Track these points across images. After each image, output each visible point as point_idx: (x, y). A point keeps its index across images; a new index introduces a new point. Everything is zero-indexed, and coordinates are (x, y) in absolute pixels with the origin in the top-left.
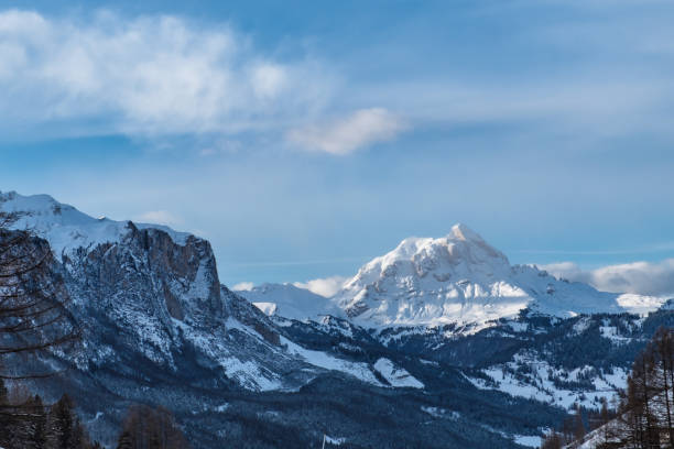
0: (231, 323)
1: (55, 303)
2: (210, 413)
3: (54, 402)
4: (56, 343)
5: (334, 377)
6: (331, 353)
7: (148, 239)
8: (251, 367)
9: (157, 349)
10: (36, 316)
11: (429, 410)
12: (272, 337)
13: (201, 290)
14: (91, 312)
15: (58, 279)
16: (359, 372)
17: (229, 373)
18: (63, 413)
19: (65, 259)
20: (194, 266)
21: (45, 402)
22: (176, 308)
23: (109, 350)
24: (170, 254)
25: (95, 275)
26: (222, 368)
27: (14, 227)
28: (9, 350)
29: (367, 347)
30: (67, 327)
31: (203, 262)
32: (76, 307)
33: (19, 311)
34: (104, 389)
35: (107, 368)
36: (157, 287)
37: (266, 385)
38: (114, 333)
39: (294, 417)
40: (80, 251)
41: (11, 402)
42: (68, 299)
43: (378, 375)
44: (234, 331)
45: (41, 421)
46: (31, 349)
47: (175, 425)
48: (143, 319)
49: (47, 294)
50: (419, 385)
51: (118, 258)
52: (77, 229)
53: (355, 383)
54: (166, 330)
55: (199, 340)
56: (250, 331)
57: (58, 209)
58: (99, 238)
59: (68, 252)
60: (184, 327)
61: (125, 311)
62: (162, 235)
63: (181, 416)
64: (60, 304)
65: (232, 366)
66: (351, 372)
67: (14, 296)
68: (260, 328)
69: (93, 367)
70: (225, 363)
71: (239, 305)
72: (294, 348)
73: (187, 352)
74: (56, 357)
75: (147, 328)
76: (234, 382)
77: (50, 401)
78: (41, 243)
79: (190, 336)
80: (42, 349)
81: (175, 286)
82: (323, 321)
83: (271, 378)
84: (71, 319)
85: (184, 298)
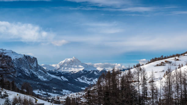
0: (39, 70)
1: (12, 67)
2: (36, 84)
3: (11, 82)
4: (12, 73)
5: (55, 78)
6: (54, 75)
7: (27, 57)
8: (42, 77)
9: (28, 74)
10: (9, 68)
11: (69, 84)
12: (46, 73)
13: (35, 65)
14: (18, 68)
15: (13, 63)
16: (59, 78)
17: (39, 78)
18: (13, 84)
19: (14, 60)
20: (34, 61)
21: (10, 82)
22: (31, 68)
23: (20, 74)
24: (30, 60)
25: (18, 62)
26: (38, 77)
27: (5, 55)
28: (4, 74)
29: (60, 74)
30: (14, 70)
31: (35, 61)
32: (15, 67)
33: (6, 68)
34: (19, 80)
35: (20, 77)
36: (28, 65)
37: (45, 80)
38: (21, 71)
39: (48, 84)
40: (16, 59)
41: (4, 81)
42: (14, 66)
43: (61, 79)
44: (40, 71)
45: (9, 85)
46: (8, 74)
47: (30, 85)
48: (26, 69)
49: (11, 65)
50: (68, 80)
51: (22, 60)
52: (16, 55)
53: (58, 80)
54: (29, 71)
55: (35, 73)
56: (42, 72)
57: (13, 52)
58: (19, 57)
59: (14, 59)
60: (32, 71)
61: (23, 68)
62: (29, 57)
63: (31, 84)
64: (13, 67)
65: (39, 77)
66: (57, 78)
67: (5, 65)
68: (44, 71)
69: (18, 76)
70: (39, 76)
71: (41, 68)
72: (49, 74)
73: (33, 74)
74: (12, 75)
75: (26, 71)
76: (40, 79)
77: (11, 81)
78: (10, 57)
79: (33, 72)
80: (10, 74)
81: (31, 65)
82: (53, 70)
83: (45, 79)
84: (14, 69)
85: (32, 66)
